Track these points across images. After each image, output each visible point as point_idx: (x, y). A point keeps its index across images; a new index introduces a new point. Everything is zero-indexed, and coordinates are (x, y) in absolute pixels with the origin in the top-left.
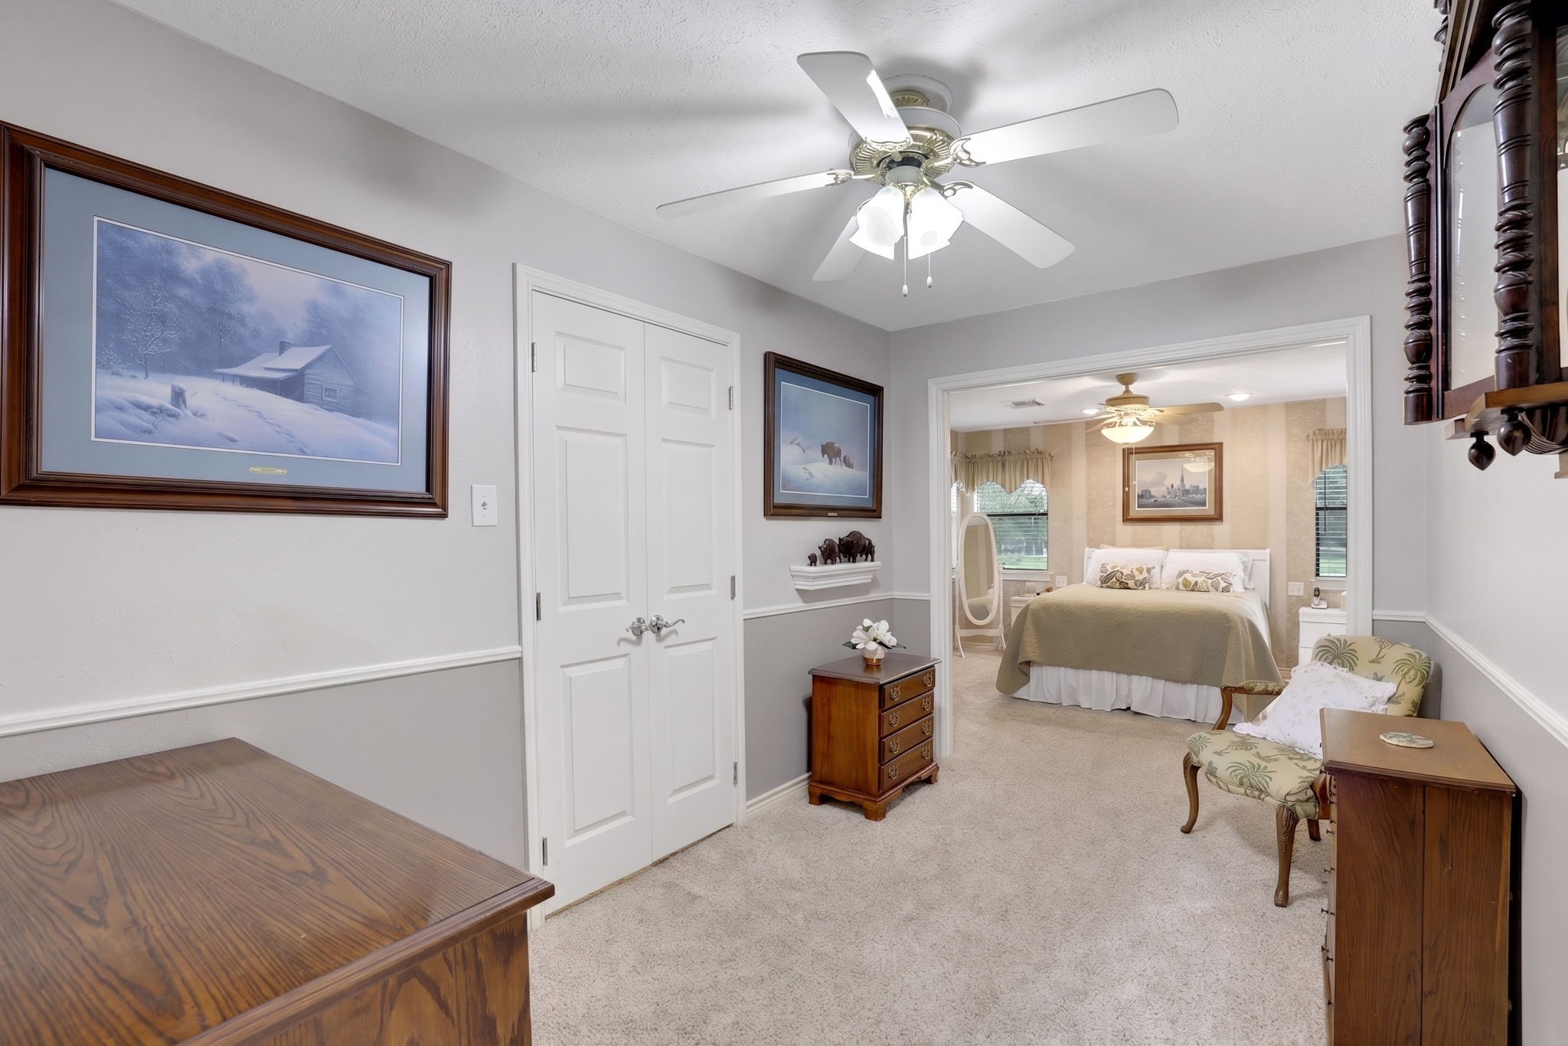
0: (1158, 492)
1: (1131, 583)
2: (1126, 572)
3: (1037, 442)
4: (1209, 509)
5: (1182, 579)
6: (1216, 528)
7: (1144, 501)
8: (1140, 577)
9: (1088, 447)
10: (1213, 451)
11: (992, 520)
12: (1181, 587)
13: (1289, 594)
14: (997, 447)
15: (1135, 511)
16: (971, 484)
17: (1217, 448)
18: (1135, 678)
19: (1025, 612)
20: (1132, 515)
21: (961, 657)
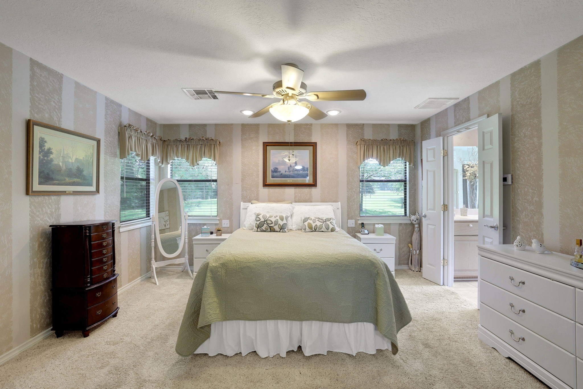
0: (282, 169)
1: (276, 228)
2: (273, 220)
3: (210, 134)
4: (308, 180)
5: (306, 223)
6: (313, 190)
7: (275, 174)
8: (281, 223)
9: (242, 140)
10: (312, 147)
11: (179, 184)
12: (308, 229)
13: (348, 226)
14: (184, 135)
15: (270, 180)
16: (165, 159)
17: (314, 145)
18: (305, 324)
19: (206, 267)
20: (268, 182)
21: (156, 284)
